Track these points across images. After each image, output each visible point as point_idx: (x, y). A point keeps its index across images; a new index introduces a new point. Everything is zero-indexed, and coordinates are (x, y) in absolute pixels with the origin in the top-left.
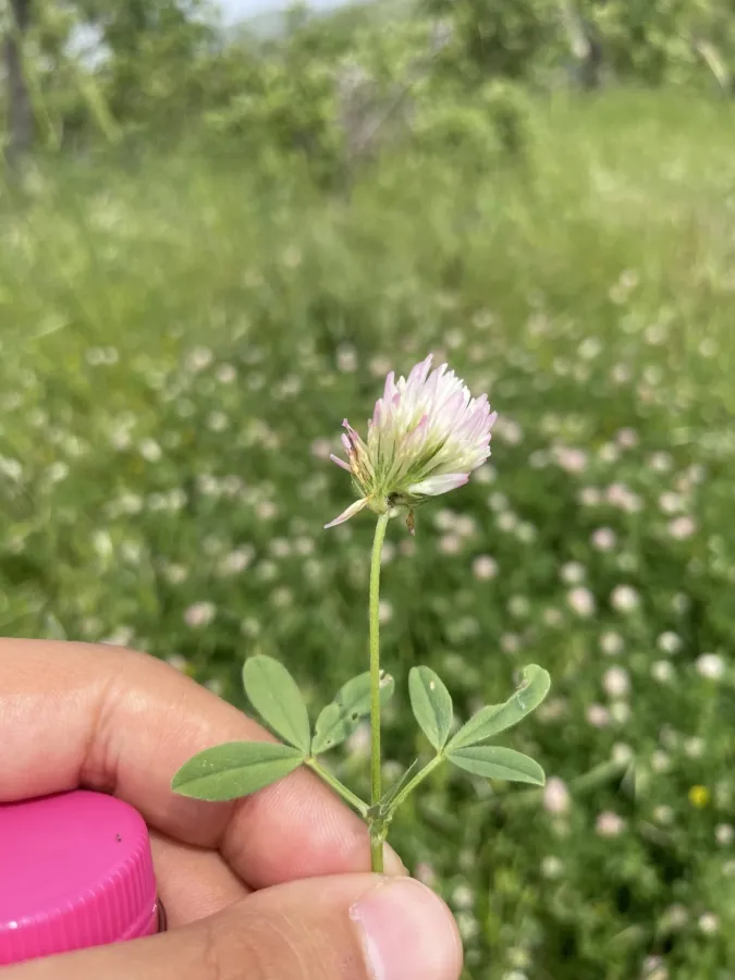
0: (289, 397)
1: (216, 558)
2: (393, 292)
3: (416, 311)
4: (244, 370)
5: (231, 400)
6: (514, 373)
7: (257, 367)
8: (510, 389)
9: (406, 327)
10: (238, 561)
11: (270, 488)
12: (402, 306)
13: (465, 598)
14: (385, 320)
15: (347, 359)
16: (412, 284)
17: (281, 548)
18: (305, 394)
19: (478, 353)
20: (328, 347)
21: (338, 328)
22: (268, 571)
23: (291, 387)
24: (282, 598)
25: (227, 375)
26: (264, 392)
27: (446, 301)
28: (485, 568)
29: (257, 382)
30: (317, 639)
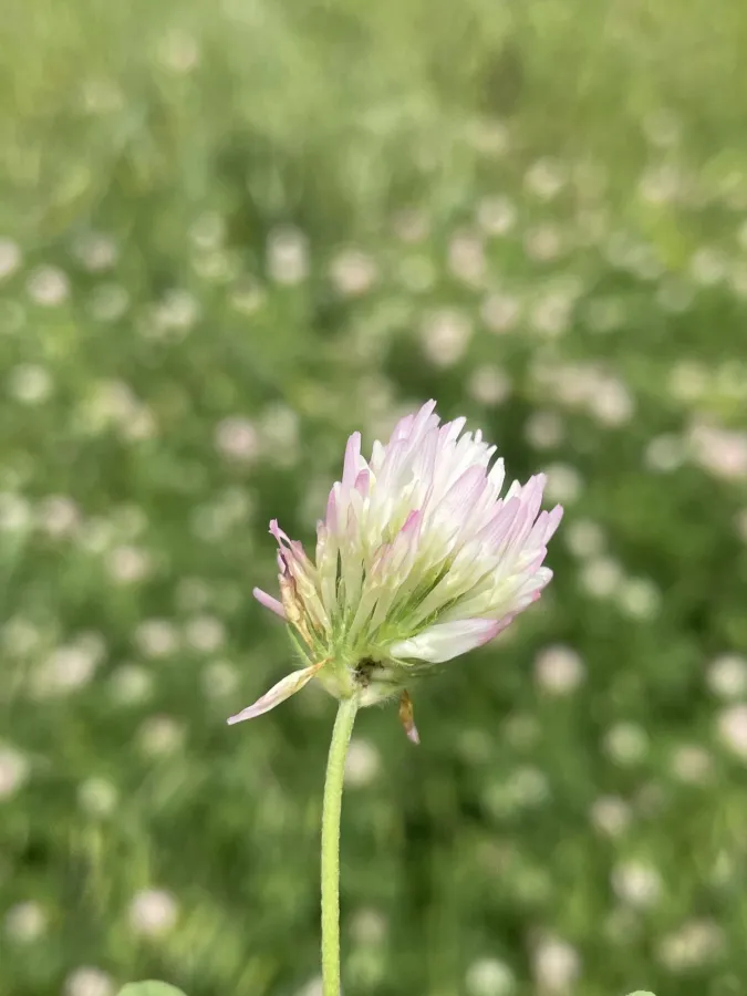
0: (172, 333)
1: (30, 662)
2: (380, 121)
3: (425, 161)
4: (84, 282)
5: (55, 344)
6: (618, 282)
7: (108, 275)
8: (610, 315)
9: (405, 190)
10: (71, 667)
11: (134, 520)
12: (398, 150)
13: (522, 730)
14: (362, 176)
15: (288, 258)
16: (419, 106)
17: (157, 638)
18: (204, 330)
19: (546, 243)
20: (250, 233)
21: (272, 193)
22: (134, 685)
23: (178, 314)
24: (162, 738)
25: (51, 289)
26: (124, 325)
27: (489, 138)
28: (560, 671)
29: (112, 304)
30: (229, 817)
